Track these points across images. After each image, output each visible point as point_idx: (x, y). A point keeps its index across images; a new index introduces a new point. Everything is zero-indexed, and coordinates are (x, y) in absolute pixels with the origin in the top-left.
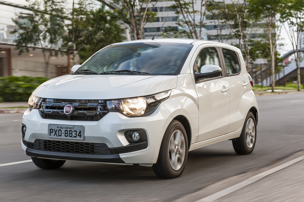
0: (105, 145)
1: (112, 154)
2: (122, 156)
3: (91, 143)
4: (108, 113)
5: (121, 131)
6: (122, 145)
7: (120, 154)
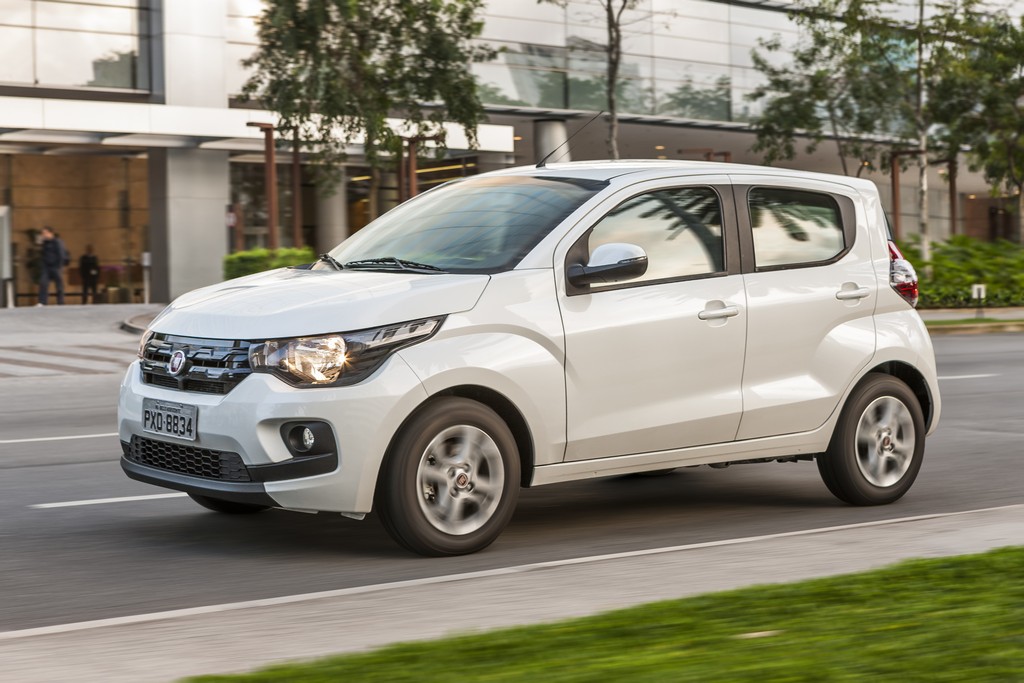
0: (236, 458)
1: (251, 481)
2: (271, 487)
3: (213, 452)
4: (248, 374)
5: (268, 423)
6: (269, 459)
7: (265, 484)
